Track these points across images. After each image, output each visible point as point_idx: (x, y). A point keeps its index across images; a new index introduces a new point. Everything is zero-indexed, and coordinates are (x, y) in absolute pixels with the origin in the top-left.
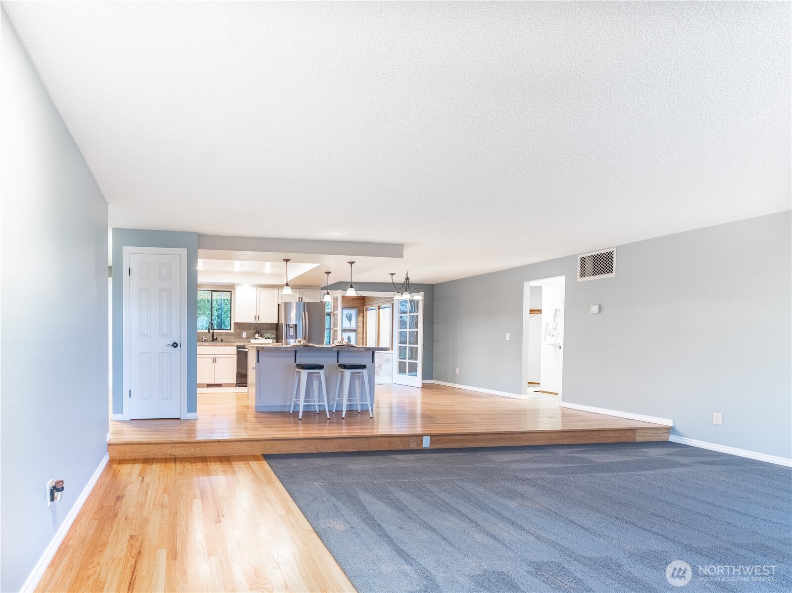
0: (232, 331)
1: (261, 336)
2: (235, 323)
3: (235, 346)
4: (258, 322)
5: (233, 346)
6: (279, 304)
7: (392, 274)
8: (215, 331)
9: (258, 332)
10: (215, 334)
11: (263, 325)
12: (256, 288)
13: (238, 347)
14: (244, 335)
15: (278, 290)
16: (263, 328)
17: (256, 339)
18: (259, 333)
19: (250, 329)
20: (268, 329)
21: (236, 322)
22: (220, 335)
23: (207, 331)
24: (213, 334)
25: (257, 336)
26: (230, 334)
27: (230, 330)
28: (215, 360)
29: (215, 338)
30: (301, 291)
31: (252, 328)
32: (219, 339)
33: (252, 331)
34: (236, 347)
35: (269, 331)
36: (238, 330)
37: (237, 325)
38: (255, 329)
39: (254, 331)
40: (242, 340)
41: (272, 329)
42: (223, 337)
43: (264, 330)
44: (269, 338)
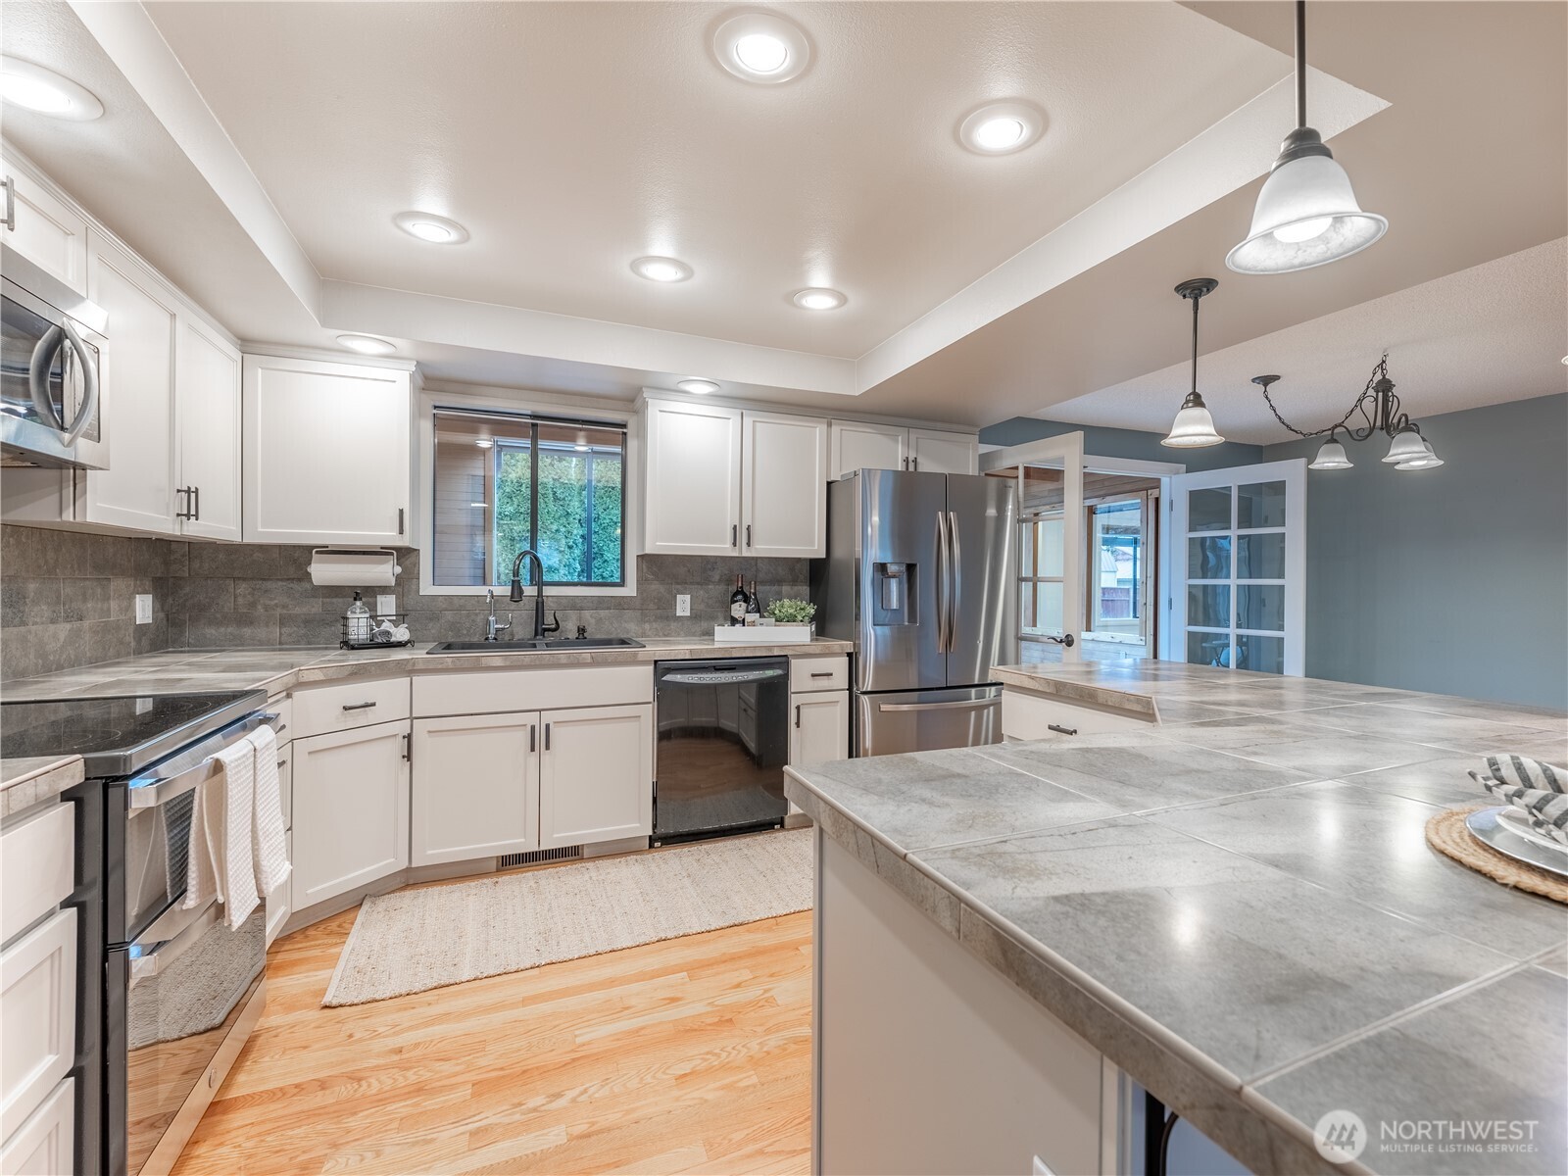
0: (630, 590)
1: (758, 611)
2: (644, 559)
3: (644, 663)
4: (746, 553)
5: (633, 661)
6: (829, 484)
7: (1266, 380)
8: (548, 591)
9: (740, 592)
10: (548, 603)
11: (760, 564)
12: (739, 412)
13: (661, 668)
14: (683, 605)
15: (830, 425)
16: (761, 576)
17: (734, 621)
18: (746, 600)
19: (706, 581)
20: (778, 581)
21: (648, 551)
22: (574, 608)
23: (507, 590)
24: (539, 605)
25: (738, 609)
26: (620, 603)
27: (622, 583)
28: (539, 740)
29: (549, 620)
30: (913, 437)
31: (717, 578)
32: (570, 629)
33: (717, 590)
34: (651, 668)
35: (786, 589)
36: (656, 587)
37: (655, 565)
38: (729, 582)
39: (722, 587)
40: (673, 625)
41: (794, 582)
42: (589, 618)
43: (763, 583)
44: (792, 619)
